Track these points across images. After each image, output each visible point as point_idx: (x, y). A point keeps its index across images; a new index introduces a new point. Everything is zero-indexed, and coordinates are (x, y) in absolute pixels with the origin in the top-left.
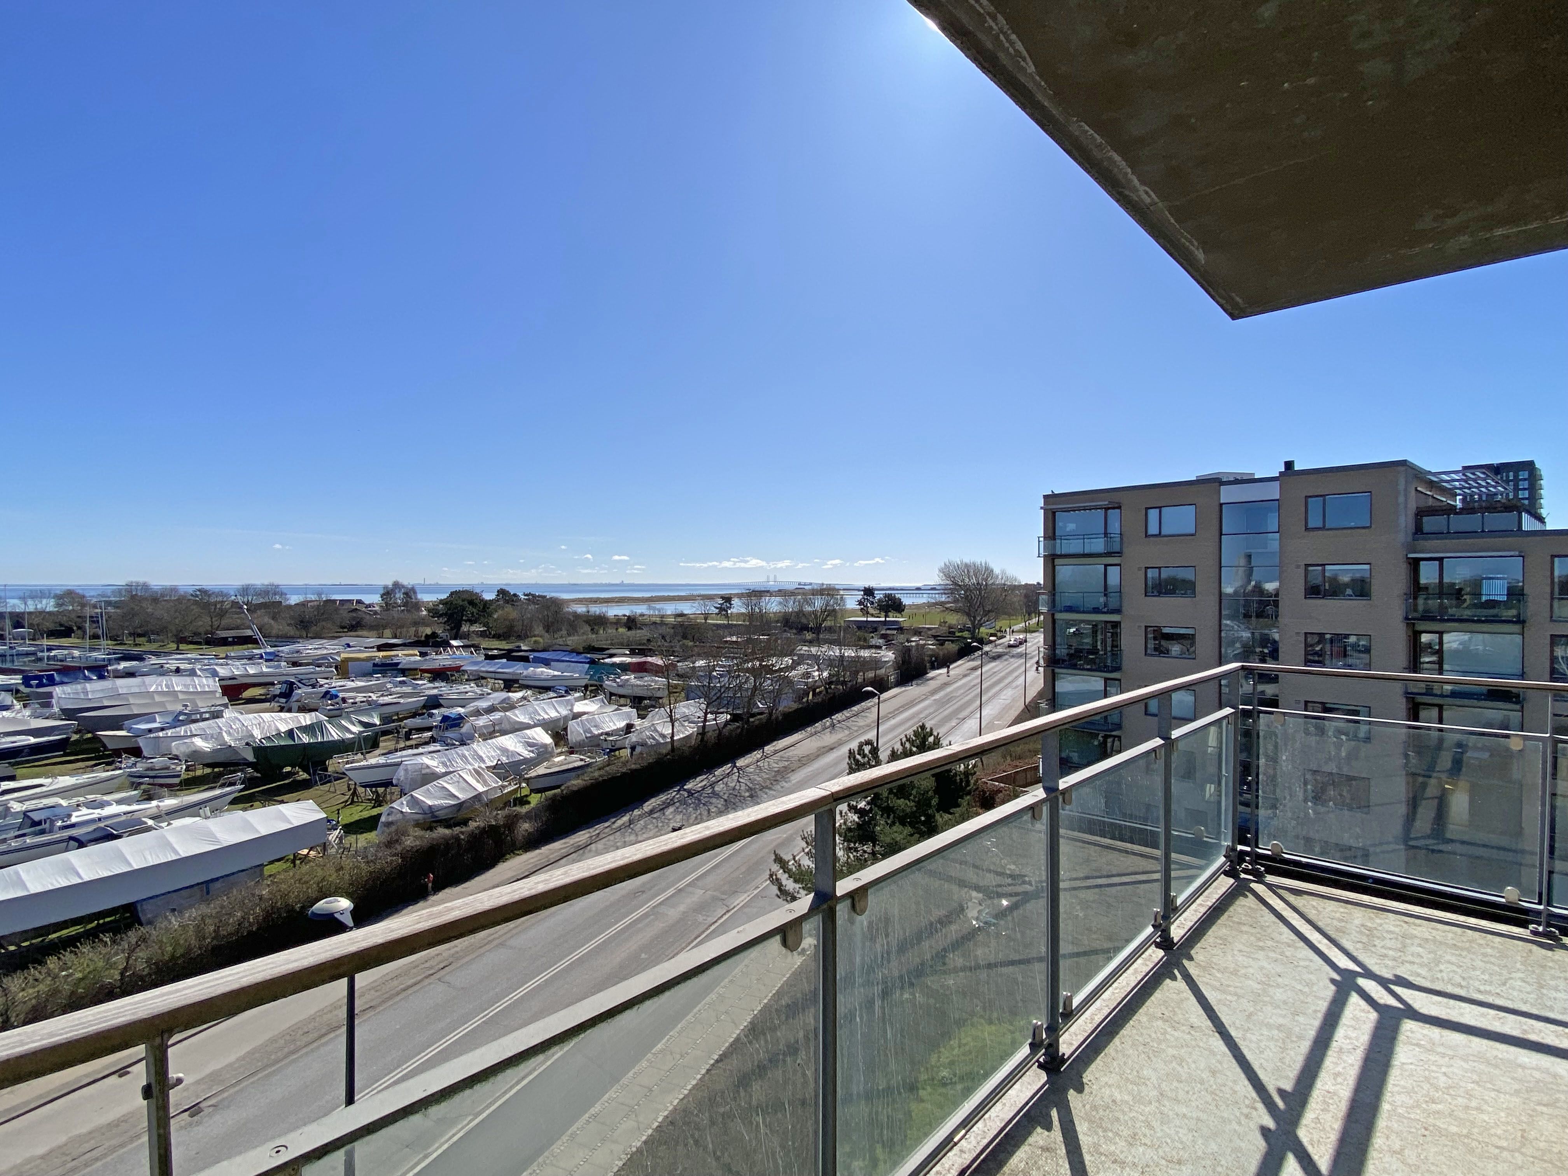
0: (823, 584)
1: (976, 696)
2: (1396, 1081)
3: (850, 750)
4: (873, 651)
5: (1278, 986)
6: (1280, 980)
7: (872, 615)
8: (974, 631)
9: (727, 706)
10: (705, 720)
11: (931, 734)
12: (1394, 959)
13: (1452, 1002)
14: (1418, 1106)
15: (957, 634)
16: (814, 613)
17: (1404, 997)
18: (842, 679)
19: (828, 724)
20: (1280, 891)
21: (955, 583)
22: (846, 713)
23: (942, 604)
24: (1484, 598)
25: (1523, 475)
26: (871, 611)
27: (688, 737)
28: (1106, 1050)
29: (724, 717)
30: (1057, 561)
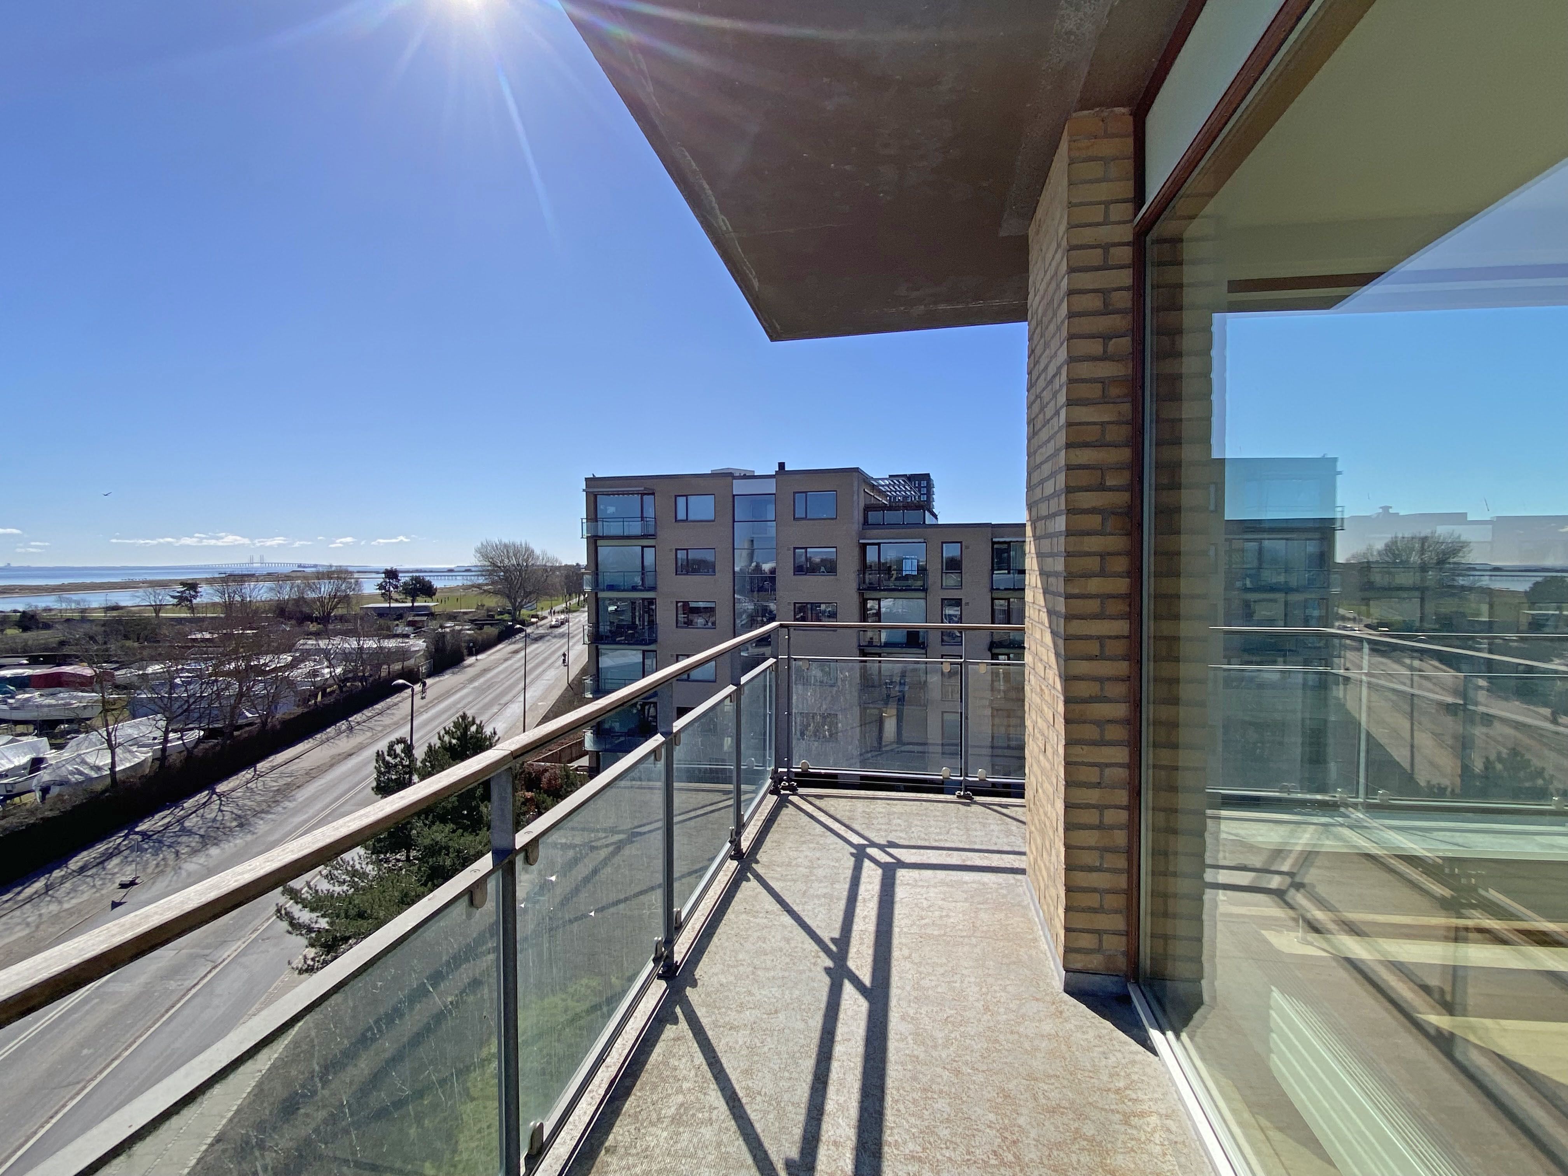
0: (331, 566)
1: (519, 680)
2: (900, 912)
3: (378, 753)
4: (400, 640)
5: (819, 867)
6: (820, 862)
7: (397, 601)
8: (515, 613)
9: (199, 719)
10: (166, 740)
11: (473, 723)
12: (886, 831)
13: (922, 851)
14: (914, 924)
15: (497, 617)
16: (320, 600)
17: (895, 855)
18: (361, 674)
19: (344, 727)
20: (809, 798)
21: (494, 564)
22: (368, 713)
23: (479, 586)
24: (904, 573)
25: (924, 483)
26: (395, 595)
27: (140, 765)
28: (709, 949)
29: (197, 734)
30: (599, 543)
